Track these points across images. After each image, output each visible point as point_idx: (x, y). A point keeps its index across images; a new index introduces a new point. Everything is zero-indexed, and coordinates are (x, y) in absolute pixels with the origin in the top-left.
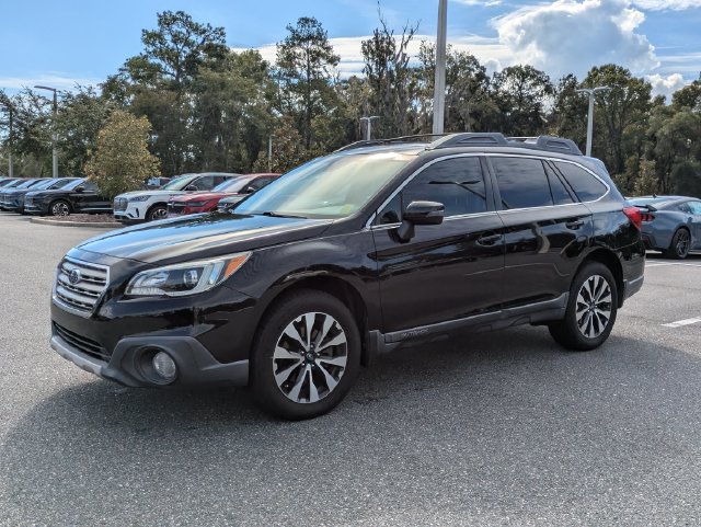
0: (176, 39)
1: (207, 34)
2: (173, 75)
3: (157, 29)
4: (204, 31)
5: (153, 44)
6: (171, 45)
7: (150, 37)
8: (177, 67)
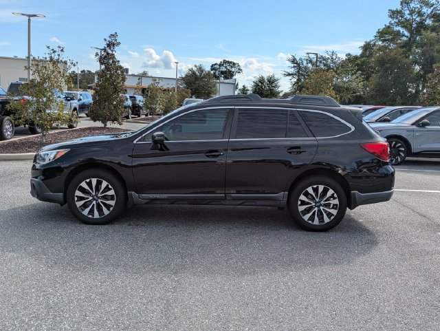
0: (412, 12)
1: (435, 6)
2: (407, 37)
3: (399, 8)
4: (433, 5)
5: (397, 18)
6: (409, 17)
7: (394, 14)
8: (410, 31)
